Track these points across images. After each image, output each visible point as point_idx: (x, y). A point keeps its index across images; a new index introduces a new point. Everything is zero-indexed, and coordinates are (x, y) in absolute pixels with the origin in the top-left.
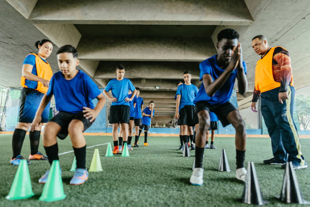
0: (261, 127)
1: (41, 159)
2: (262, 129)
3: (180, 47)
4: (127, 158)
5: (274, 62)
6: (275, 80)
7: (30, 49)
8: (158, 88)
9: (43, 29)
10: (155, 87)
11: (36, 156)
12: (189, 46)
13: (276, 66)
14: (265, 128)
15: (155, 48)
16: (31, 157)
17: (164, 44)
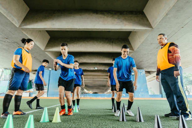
0: (161, 93)
1: (21, 114)
2: (162, 94)
3: (110, 44)
4: (77, 113)
5: (169, 51)
6: (170, 62)
7: (18, 45)
8: (96, 68)
9: (27, 33)
10: (95, 68)
11: (18, 112)
12: (115, 43)
13: (170, 54)
14: (164, 94)
15: (95, 44)
16: (14, 113)
17: (100, 42)
